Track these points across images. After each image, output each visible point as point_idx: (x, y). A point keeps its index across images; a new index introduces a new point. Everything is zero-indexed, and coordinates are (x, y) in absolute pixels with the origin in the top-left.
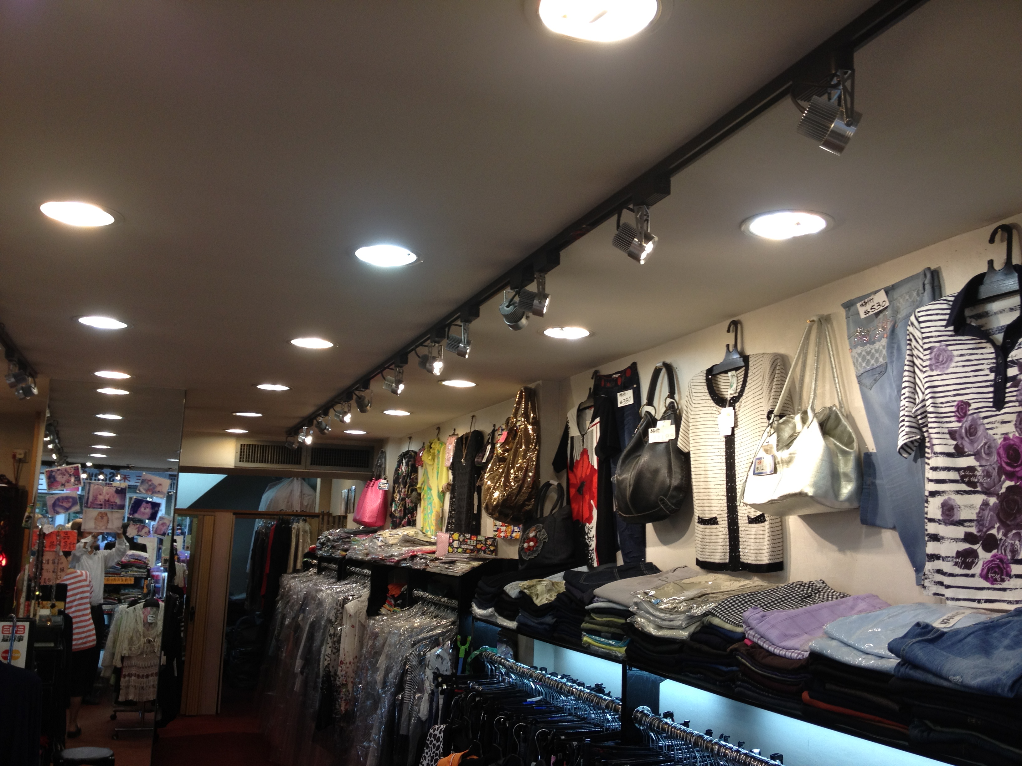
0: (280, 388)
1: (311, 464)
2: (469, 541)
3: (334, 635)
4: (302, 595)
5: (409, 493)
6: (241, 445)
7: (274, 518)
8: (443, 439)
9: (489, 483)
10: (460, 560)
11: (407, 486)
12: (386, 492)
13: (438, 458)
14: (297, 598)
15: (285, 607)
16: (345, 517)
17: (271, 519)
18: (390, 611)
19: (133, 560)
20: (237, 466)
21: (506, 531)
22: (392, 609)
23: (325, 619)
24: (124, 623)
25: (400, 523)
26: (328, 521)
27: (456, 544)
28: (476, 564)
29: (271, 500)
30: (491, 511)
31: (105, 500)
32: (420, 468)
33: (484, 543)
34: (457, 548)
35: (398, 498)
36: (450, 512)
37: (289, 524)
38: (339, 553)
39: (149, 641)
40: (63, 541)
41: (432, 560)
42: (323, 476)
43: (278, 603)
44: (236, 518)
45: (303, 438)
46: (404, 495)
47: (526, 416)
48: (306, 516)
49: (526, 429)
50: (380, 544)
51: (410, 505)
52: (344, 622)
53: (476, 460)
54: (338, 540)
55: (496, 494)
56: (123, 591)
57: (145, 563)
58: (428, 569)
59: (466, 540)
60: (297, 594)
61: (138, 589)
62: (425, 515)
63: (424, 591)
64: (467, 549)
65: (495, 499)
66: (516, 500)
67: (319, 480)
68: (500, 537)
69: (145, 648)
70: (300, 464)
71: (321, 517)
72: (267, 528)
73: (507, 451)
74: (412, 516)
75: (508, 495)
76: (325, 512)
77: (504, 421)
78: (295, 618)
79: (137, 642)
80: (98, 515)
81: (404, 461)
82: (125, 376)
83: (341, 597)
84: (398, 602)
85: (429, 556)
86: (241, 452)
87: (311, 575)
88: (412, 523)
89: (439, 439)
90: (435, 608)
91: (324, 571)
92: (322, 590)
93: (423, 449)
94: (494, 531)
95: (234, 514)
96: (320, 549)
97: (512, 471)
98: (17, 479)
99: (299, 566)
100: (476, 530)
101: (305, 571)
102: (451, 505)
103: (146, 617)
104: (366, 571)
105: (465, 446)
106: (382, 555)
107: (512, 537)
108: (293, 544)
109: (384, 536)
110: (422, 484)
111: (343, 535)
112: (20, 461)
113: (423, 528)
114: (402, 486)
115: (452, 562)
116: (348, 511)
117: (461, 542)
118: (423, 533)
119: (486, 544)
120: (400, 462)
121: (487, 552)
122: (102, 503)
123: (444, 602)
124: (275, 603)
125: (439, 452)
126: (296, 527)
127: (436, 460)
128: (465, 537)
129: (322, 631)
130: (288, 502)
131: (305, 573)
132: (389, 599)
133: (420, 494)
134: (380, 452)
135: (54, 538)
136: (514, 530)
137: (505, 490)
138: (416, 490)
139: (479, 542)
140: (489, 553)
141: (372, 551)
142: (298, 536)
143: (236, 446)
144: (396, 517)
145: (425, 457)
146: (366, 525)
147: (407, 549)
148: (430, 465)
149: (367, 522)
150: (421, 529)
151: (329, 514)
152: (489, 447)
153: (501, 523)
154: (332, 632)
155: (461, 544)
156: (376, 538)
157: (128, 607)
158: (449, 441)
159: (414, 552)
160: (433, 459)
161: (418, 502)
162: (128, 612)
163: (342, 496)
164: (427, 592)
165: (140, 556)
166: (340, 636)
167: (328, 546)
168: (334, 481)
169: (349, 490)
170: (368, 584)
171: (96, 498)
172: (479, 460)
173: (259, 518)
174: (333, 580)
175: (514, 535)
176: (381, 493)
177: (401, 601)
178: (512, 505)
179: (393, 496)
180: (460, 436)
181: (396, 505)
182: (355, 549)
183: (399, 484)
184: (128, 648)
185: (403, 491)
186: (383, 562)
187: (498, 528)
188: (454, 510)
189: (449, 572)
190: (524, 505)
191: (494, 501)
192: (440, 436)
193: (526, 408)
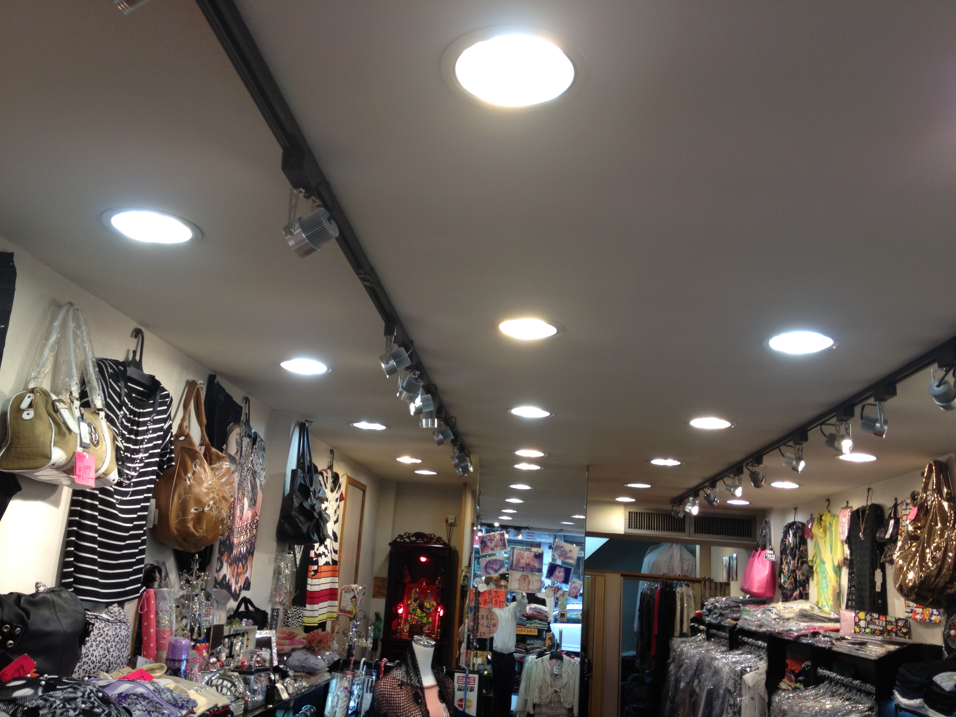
0: (671, 462)
1: (695, 532)
2: (877, 621)
3: (734, 705)
4: (695, 660)
5: (799, 565)
6: (629, 513)
7: (657, 582)
8: (834, 511)
9: (901, 562)
10: (871, 642)
11: (796, 558)
12: (773, 564)
13: (831, 531)
14: (691, 663)
15: (678, 671)
16: (728, 584)
17: (654, 581)
18: (790, 686)
19: (536, 613)
20: (626, 532)
21: (922, 613)
22: (793, 685)
23: (724, 688)
24: (534, 672)
25: (792, 595)
26: (710, 587)
27: (862, 624)
28: (892, 648)
29: (653, 563)
30: (906, 592)
31: (526, 564)
32: (809, 541)
33: (895, 624)
34: (865, 628)
35: (786, 569)
36: (849, 588)
37: (673, 588)
38: (728, 622)
39: (556, 692)
40: (494, 599)
41: (838, 639)
42: (703, 544)
43: (670, 665)
44: (624, 579)
45: (690, 508)
46: (794, 566)
47: (939, 491)
48: (688, 581)
49: (941, 506)
50: (774, 616)
51: (801, 578)
52: (743, 693)
53: (877, 535)
54: (726, 608)
55: (911, 575)
56: (528, 642)
57: (546, 616)
58: (835, 649)
59: (874, 620)
60: (690, 658)
61: (541, 640)
62: (819, 589)
63: (830, 670)
64: (876, 630)
65: (910, 580)
66: (936, 583)
67: (698, 547)
68: (915, 620)
69: (553, 697)
70: (684, 531)
71: (703, 582)
72: (651, 590)
73: (920, 528)
74: (804, 589)
75: (926, 577)
76: (707, 578)
77: (909, 494)
78: (690, 683)
79: (545, 691)
80: (521, 576)
81: (791, 532)
82: (539, 454)
83: (739, 668)
84: (800, 678)
85: (833, 634)
86: (629, 519)
87: (700, 641)
88: (804, 596)
89: (829, 512)
90: (845, 690)
91: (712, 637)
92: (717, 659)
93: (812, 520)
94: (907, 612)
95: (622, 575)
96: (708, 616)
97: (928, 551)
98: (449, 541)
99: (685, 630)
100: (883, 610)
101: (692, 636)
102: (850, 580)
103: (552, 669)
104: (760, 643)
105: (863, 522)
106: (778, 628)
107: (931, 620)
108: (679, 608)
109: (778, 608)
110: (813, 557)
111: (732, 604)
112: (452, 525)
113: (818, 602)
114: (790, 557)
115: (863, 644)
116: (731, 579)
117: (868, 622)
118: (819, 608)
119: (897, 626)
120: (786, 533)
121: (899, 634)
122: (523, 566)
123: (857, 685)
124: (667, 666)
125: (831, 524)
126: (680, 592)
127: (828, 533)
128: (872, 616)
129: (721, 700)
130: (669, 566)
131: (693, 638)
132: (787, 674)
133: (812, 567)
134: (764, 522)
135: (487, 597)
136: (932, 612)
137: (921, 571)
138: (807, 562)
139: (888, 622)
140: (902, 635)
141: (766, 623)
142: (682, 600)
143: (625, 513)
144: (786, 589)
145: (816, 530)
146: (753, 595)
147: (806, 624)
148: (821, 538)
149: (756, 593)
150: (816, 603)
151: (711, 581)
152: (892, 522)
153: (915, 605)
154: (732, 702)
155: (868, 624)
156: (770, 610)
157: (537, 658)
158: (842, 514)
159: (815, 628)
160: (825, 532)
161: (810, 575)
162: (537, 663)
163: (723, 563)
164: (834, 672)
165: (541, 609)
166: (740, 707)
167: (716, 614)
168: (714, 549)
169: (730, 558)
170: (764, 656)
171: (518, 562)
172: (882, 536)
173: (642, 580)
174: (724, 649)
175: (933, 618)
176: (768, 564)
177: (803, 678)
178: (931, 587)
179: (781, 567)
180: (855, 508)
181: (784, 576)
182: (746, 619)
183: (787, 556)
184: (538, 697)
185: (792, 562)
186: (779, 636)
187: (912, 610)
188: (854, 586)
189: (861, 654)
190: (945, 587)
191: (909, 582)
192: (831, 508)
193: (938, 484)
